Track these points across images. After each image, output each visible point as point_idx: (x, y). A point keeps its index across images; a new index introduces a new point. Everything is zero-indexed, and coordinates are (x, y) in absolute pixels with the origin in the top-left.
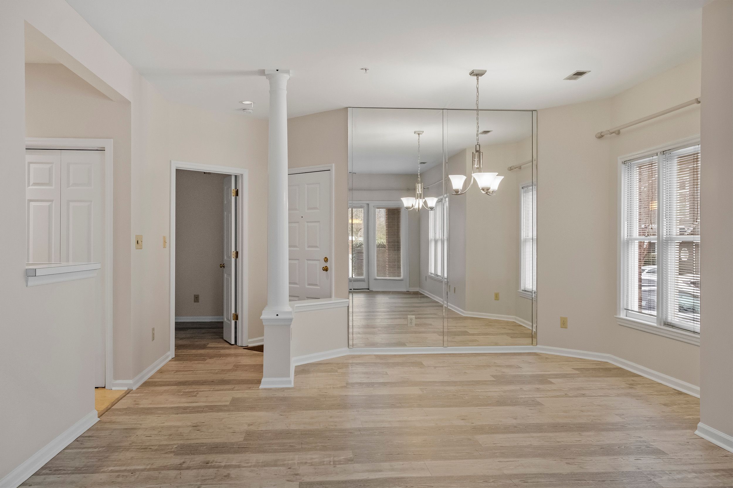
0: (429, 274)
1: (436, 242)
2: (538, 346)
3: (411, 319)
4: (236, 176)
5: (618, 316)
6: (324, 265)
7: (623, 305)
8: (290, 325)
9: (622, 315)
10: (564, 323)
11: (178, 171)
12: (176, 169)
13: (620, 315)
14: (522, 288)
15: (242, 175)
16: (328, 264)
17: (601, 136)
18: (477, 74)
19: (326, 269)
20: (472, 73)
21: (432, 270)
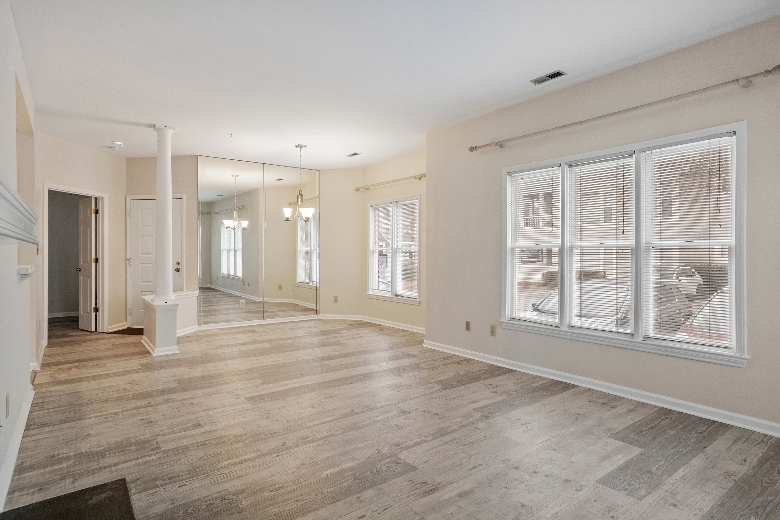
0: (221, 274)
1: (228, 251)
2: (320, 315)
3: (242, 303)
4: (96, 198)
5: (368, 293)
6: (177, 267)
7: (370, 287)
8: (176, 309)
9: (370, 293)
10: (336, 300)
11: (50, 191)
12: (48, 190)
13: (369, 292)
14: (298, 281)
15: (102, 198)
16: (180, 267)
17: (357, 190)
18: (300, 147)
19: (178, 270)
20: (297, 146)
21: (224, 271)
